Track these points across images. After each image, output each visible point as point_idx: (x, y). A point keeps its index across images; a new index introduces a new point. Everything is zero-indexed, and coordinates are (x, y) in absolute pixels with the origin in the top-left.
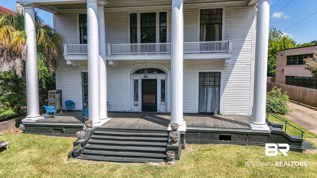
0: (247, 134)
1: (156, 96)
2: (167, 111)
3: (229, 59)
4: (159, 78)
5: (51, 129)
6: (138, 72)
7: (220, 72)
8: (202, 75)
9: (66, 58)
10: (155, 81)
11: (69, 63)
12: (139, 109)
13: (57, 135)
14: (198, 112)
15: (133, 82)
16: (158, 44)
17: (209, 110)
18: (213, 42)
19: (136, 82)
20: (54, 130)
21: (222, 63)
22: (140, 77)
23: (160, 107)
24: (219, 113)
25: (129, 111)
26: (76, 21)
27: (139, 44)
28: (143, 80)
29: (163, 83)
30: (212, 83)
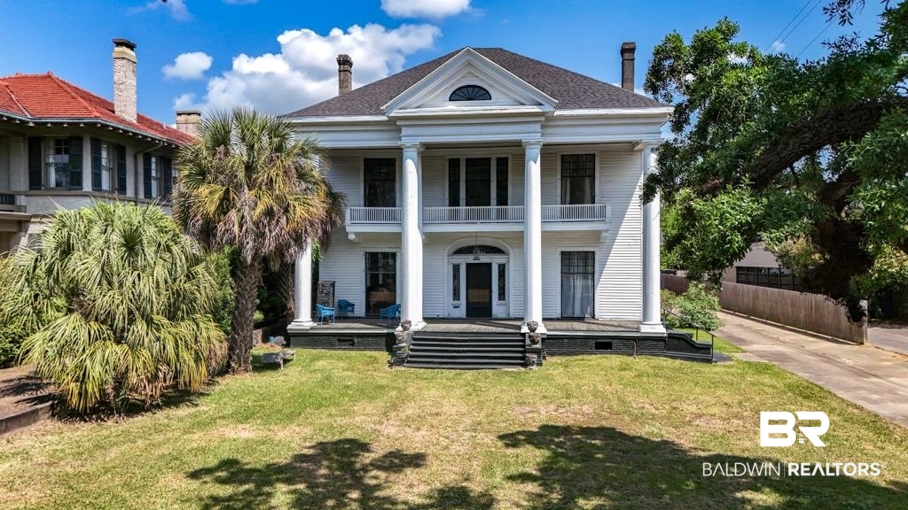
0: (634, 339)
1: (491, 292)
2: (509, 315)
3: (607, 231)
4: (495, 260)
5: (334, 340)
6: (460, 251)
7: (594, 252)
8: (566, 257)
9: (348, 229)
10: (489, 265)
11: (352, 237)
12: (462, 312)
13: (344, 349)
14: (560, 316)
15: (451, 267)
16: (494, 207)
17: (577, 313)
18: (580, 205)
19: (456, 268)
20: (339, 340)
21: (596, 236)
22: (464, 260)
23: (497, 309)
24: (594, 317)
25: (446, 316)
26: (358, 169)
27: (463, 208)
28: (468, 265)
29: (502, 268)
30: (581, 270)
